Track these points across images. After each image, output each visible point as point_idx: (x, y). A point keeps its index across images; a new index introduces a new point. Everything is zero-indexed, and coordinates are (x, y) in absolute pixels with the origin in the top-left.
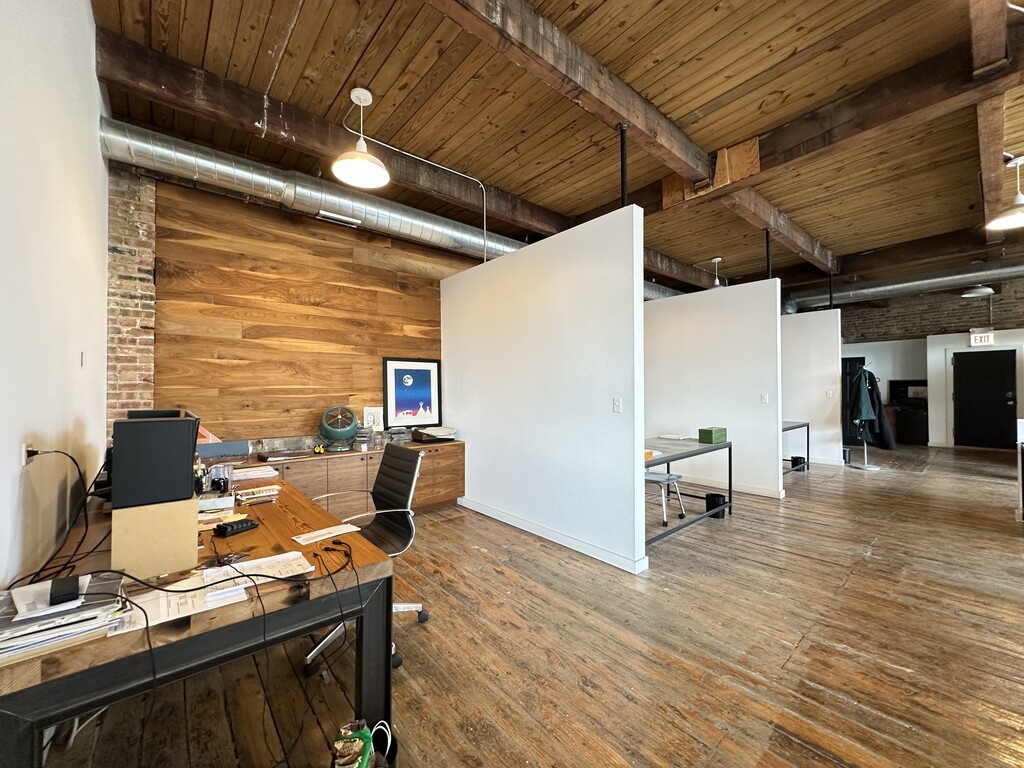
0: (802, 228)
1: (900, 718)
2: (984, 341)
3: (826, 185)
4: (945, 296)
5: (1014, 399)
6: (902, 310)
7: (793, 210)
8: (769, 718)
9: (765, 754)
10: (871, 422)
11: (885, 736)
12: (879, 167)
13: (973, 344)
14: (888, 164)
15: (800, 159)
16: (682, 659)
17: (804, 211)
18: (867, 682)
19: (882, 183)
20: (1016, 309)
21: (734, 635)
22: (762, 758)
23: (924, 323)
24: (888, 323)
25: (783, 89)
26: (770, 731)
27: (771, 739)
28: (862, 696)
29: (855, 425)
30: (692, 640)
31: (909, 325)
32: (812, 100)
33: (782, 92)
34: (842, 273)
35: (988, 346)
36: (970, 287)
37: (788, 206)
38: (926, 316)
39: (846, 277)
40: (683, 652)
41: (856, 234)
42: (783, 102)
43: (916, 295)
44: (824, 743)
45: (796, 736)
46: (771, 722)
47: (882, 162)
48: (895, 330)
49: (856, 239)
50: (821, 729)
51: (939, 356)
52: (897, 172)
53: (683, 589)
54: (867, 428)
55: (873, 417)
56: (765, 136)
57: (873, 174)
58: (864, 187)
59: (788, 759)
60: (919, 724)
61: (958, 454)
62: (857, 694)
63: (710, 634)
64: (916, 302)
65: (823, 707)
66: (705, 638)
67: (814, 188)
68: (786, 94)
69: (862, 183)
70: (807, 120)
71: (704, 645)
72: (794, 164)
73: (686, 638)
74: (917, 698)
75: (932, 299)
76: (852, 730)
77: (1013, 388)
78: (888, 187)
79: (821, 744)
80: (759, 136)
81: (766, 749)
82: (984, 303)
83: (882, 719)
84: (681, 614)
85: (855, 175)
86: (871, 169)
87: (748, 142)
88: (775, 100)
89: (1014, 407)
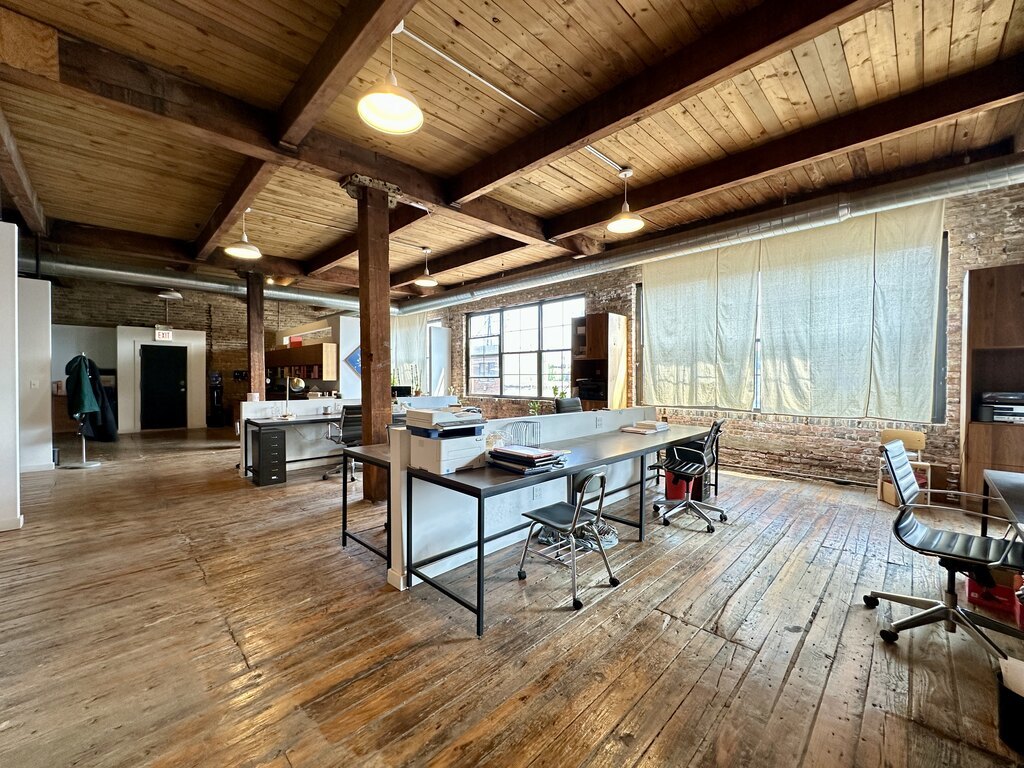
0: (28, 164)
1: (337, 628)
2: (165, 337)
3: (95, 138)
4: (130, 290)
5: (185, 387)
6: (87, 295)
7: (29, 140)
8: (291, 707)
9: (321, 729)
10: (93, 415)
11: (345, 644)
12: (158, 156)
13: (157, 338)
14: (166, 158)
15: (121, 105)
16: (157, 758)
17: (45, 149)
18: (303, 625)
19: (149, 171)
20: (184, 314)
21: (176, 685)
22: (323, 733)
23: (110, 312)
24: (72, 306)
25: (129, 14)
26: (303, 714)
27: (310, 717)
28: (311, 635)
29: (75, 419)
30: (136, 734)
31: (95, 312)
32: (149, 52)
33: (127, 16)
34: (51, 239)
35: (166, 342)
36: (165, 289)
37: (25, 131)
38: (115, 306)
39: (51, 245)
40: (148, 753)
41: (88, 204)
42: (118, 25)
43: (103, 282)
44: (333, 681)
45: (318, 696)
46: (296, 708)
47: (165, 153)
48: (79, 315)
49: (83, 208)
50: (322, 677)
51: (128, 346)
52: (168, 169)
53: (35, 702)
54: (88, 423)
55: (97, 409)
56: (70, 39)
57: (149, 159)
58: (130, 165)
59: (333, 714)
60: (346, 623)
61: (144, 436)
62: (308, 636)
63: (151, 708)
64: (102, 290)
65: (304, 663)
66: (152, 717)
67: (79, 134)
68: (127, 21)
69: (131, 160)
70: (133, 66)
71: (161, 723)
72: (108, 105)
73: (128, 738)
74: (330, 611)
75: (118, 290)
76: (332, 659)
77: (185, 379)
78: (151, 176)
79: (332, 684)
80: (65, 33)
81: (317, 725)
82: (162, 304)
83: (332, 637)
84: (82, 727)
85: (132, 148)
86: (149, 153)
87: (39, 25)
88: (111, 15)
89: (186, 392)
